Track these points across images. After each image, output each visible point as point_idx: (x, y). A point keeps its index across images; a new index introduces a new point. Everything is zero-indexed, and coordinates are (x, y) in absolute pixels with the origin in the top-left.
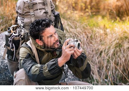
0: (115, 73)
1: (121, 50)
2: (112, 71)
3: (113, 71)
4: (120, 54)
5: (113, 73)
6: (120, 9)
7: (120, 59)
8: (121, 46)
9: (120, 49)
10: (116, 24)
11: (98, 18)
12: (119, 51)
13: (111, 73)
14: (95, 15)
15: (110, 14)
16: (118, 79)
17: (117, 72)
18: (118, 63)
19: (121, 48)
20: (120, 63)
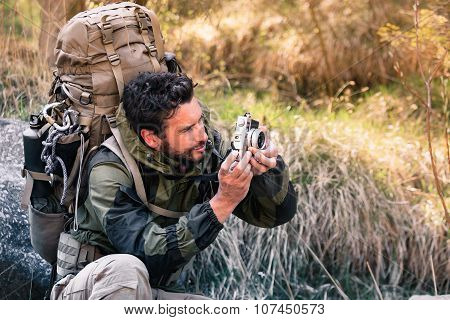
0: (289, 254)
1: (307, 192)
2: (279, 248)
3: (282, 248)
4: (305, 203)
5: (281, 255)
6: (309, 75)
7: (305, 215)
8: (307, 178)
9: (305, 187)
10: (296, 117)
11: (244, 96)
12: (302, 194)
13: (278, 255)
14: (239, 87)
15: (280, 88)
16: (295, 272)
17: (294, 253)
18: (299, 226)
19: (308, 186)
20: (304, 228)
